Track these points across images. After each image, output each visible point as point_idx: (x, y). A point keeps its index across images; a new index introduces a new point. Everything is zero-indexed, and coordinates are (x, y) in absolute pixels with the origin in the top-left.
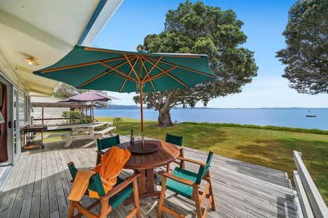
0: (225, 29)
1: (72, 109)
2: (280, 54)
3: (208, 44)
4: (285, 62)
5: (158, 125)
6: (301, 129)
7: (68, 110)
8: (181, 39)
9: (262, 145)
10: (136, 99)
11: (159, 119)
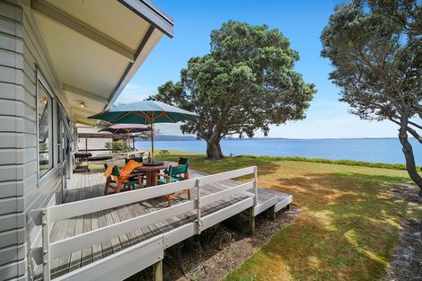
0: (266, 53)
1: (114, 140)
2: (333, 76)
3: (243, 71)
4: (340, 85)
5: (206, 159)
6: (382, 164)
7: (110, 140)
8: (221, 65)
9: (308, 178)
10: (184, 129)
11: (208, 152)
